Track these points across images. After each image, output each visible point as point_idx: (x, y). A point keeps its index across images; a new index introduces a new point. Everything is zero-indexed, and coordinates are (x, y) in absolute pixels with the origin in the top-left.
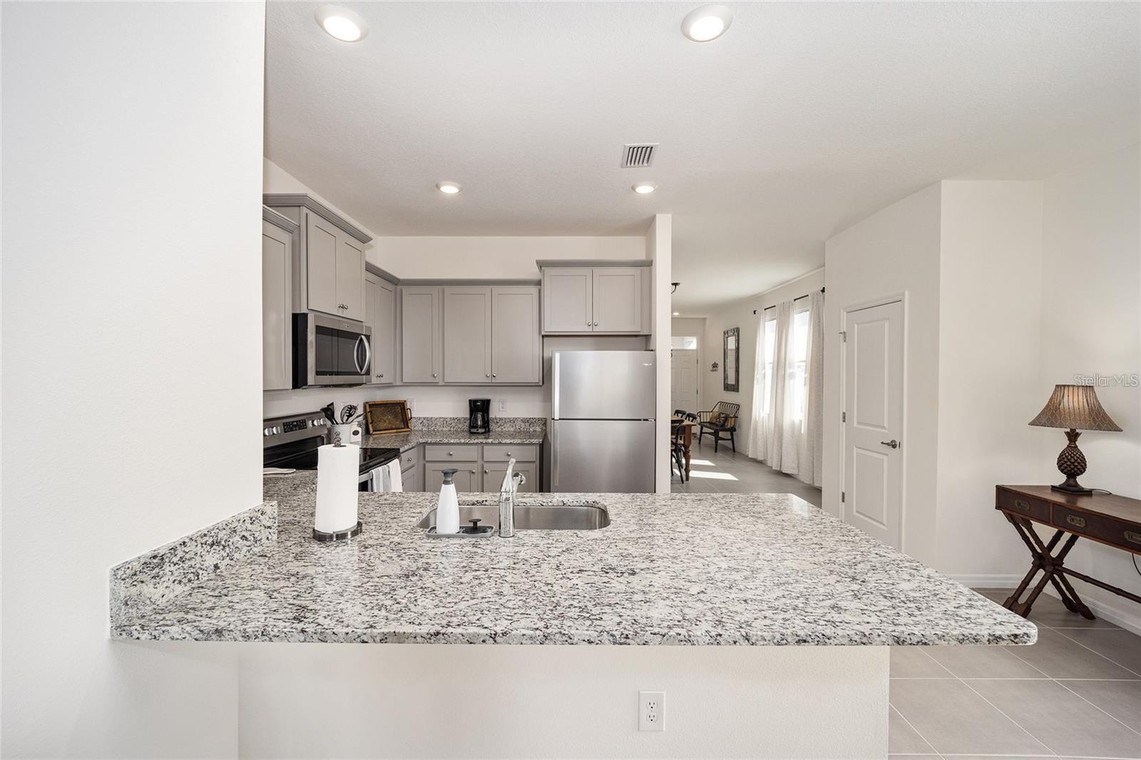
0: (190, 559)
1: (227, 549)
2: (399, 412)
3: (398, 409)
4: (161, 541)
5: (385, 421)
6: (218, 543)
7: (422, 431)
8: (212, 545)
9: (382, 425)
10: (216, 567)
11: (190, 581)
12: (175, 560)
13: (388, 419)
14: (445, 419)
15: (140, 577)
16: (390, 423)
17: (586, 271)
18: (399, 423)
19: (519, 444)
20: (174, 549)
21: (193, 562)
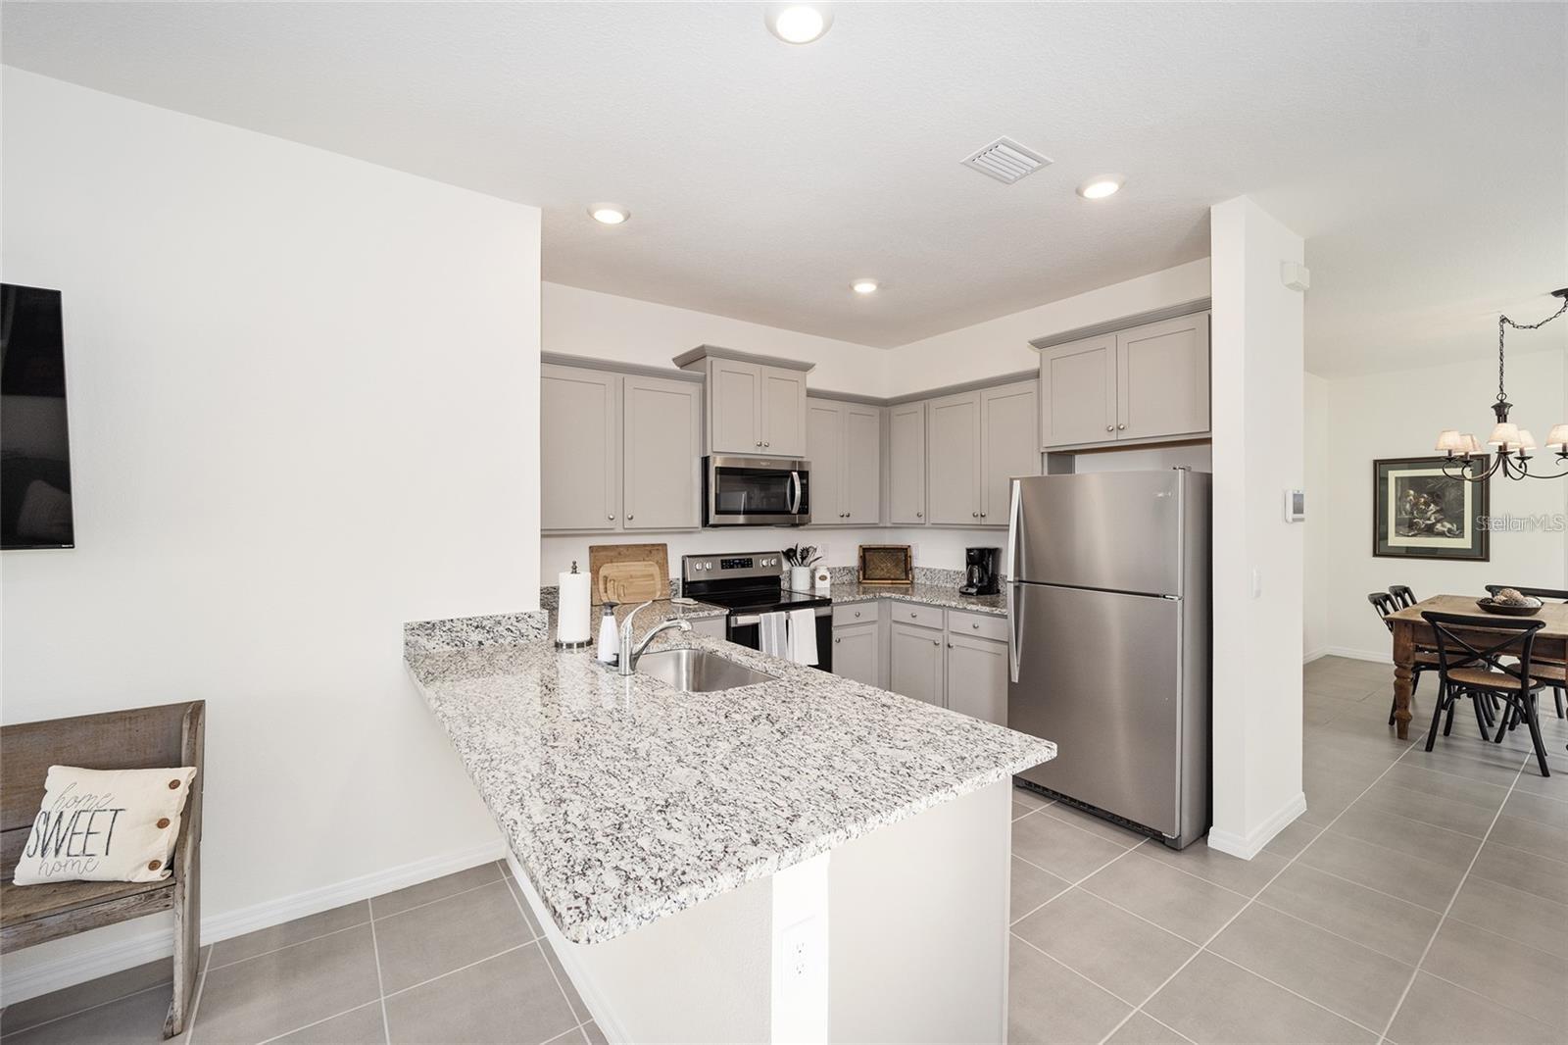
0: (457, 632)
1: (492, 634)
2: (901, 557)
3: (902, 556)
4: (434, 618)
5: (883, 569)
6: (483, 628)
7: (925, 585)
8: (477, 627)
9: (878, 573)
10: (481, 643)
11: (456, 645)
12: (444, 629)
13: (886, 566)
14: (948, 572)
15: (418, 632)
16: (888, 572)
17: (1107, 340)
18: (899, 573)
19: (987, 614)
20: (444, 622)
21: (459, 634)
